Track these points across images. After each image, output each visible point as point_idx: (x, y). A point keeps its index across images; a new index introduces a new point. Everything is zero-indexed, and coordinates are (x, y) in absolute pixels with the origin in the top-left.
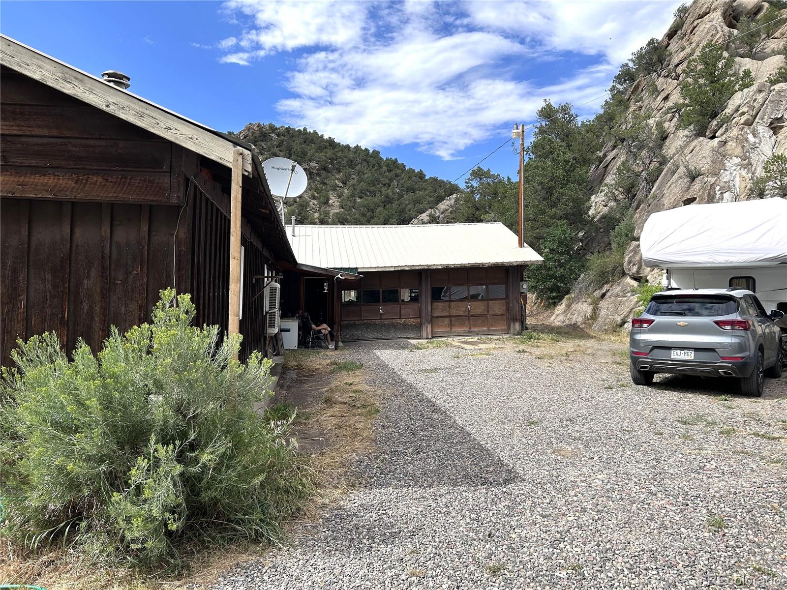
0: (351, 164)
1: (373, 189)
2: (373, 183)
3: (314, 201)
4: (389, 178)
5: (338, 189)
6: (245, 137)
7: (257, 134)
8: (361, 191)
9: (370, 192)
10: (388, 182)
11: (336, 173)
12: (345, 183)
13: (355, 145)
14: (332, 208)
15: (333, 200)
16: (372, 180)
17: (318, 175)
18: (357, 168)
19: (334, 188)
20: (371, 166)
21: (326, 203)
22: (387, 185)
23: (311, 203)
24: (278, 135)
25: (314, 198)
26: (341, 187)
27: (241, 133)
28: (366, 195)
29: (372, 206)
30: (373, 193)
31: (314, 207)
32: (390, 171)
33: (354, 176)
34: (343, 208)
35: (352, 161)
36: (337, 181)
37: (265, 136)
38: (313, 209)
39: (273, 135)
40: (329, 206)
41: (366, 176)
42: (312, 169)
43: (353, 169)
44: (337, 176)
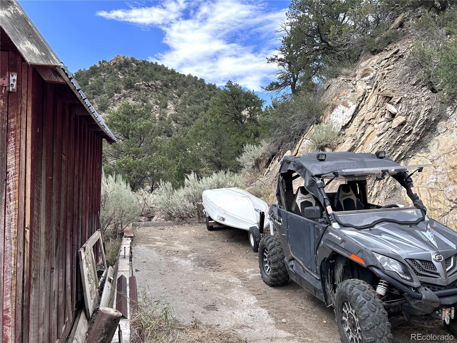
0: (185, 84)
1: (198, 100)
2: (198, 96)
3: (157, 106)
4: (209, 94)
5: (174, 99)
6: (114, 64)
7: (123, 62)
8: (190, 101)
9: (196, 102)
10: (209, 97)
11: (174, 89)
12: (179, 96)
13: (189, 74)
14: (169, 111)
15: (170, 106)
16: (198, 95)
17: (161, 89)
18: (188, 87)
19: (172, 98)
20: (198, 87)
21: (165, 107)
22: (208, 99)
23: (154, 107)
24: (137, 65)
25: (157, 104)
26: (177, 98)
27: (111, 61)
28: (193, 104)
29: (197, 110)
30: (198, 103)
31: (156, 109)
32: (210, 90)
33: (186, 92)
34: (177, 111)
35: (185, 83)
36: (174, 94)
37: (127, 64)
38: (156, 110)
39: (133, 64)
40: (167, 109)
41: (194, 92)
42: (157, 85)
43: (186, 88)
44: (175, 91)
